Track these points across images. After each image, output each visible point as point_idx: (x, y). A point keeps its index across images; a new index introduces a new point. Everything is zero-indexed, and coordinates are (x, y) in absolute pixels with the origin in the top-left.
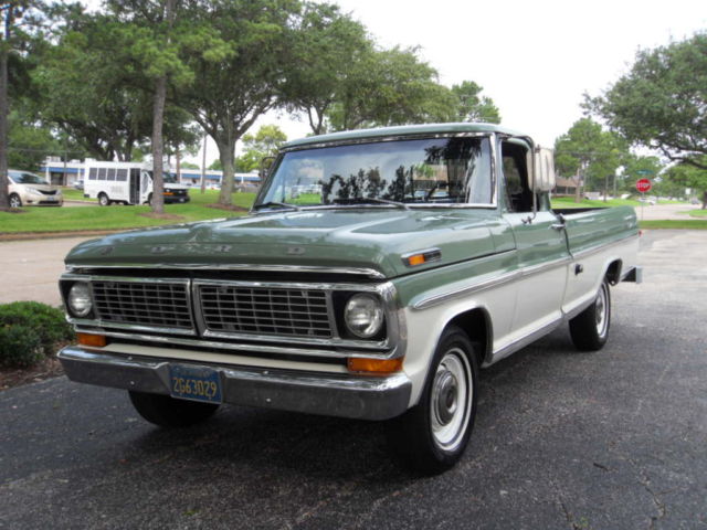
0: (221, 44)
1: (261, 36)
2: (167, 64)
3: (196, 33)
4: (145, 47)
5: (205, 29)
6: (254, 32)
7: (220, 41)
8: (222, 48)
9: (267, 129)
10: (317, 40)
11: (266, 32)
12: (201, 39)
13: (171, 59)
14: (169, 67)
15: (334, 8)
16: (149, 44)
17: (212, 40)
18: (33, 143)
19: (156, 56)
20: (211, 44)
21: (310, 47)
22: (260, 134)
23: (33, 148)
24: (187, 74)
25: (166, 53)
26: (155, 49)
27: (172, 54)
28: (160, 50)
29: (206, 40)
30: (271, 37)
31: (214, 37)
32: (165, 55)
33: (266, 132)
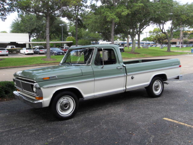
0: (126, 11)
1: (138, 7)
2: (111, 17)
3: (120, 8)
4: (107, 13)
5: (123, 7)
6: (136, 6)
8: (127, 11)
11: (139, 6)
12: (121, 10)
13: (113, 16)
16: (108, 12)
17: (124, 9)
18: (95, 37)
19: (109, 16)
20: (124, 11)
21: (154, 8)
22: (154, 30)
23: (96, 38)
24: (117, 19)
25: (112, 14)
26: (109, 14)
27: (113, 15)
28: (111, 14)
29: (123, 10)
30: (141, 7)
31: (125, 9)
32: (112, 15)
33: (156, 30)
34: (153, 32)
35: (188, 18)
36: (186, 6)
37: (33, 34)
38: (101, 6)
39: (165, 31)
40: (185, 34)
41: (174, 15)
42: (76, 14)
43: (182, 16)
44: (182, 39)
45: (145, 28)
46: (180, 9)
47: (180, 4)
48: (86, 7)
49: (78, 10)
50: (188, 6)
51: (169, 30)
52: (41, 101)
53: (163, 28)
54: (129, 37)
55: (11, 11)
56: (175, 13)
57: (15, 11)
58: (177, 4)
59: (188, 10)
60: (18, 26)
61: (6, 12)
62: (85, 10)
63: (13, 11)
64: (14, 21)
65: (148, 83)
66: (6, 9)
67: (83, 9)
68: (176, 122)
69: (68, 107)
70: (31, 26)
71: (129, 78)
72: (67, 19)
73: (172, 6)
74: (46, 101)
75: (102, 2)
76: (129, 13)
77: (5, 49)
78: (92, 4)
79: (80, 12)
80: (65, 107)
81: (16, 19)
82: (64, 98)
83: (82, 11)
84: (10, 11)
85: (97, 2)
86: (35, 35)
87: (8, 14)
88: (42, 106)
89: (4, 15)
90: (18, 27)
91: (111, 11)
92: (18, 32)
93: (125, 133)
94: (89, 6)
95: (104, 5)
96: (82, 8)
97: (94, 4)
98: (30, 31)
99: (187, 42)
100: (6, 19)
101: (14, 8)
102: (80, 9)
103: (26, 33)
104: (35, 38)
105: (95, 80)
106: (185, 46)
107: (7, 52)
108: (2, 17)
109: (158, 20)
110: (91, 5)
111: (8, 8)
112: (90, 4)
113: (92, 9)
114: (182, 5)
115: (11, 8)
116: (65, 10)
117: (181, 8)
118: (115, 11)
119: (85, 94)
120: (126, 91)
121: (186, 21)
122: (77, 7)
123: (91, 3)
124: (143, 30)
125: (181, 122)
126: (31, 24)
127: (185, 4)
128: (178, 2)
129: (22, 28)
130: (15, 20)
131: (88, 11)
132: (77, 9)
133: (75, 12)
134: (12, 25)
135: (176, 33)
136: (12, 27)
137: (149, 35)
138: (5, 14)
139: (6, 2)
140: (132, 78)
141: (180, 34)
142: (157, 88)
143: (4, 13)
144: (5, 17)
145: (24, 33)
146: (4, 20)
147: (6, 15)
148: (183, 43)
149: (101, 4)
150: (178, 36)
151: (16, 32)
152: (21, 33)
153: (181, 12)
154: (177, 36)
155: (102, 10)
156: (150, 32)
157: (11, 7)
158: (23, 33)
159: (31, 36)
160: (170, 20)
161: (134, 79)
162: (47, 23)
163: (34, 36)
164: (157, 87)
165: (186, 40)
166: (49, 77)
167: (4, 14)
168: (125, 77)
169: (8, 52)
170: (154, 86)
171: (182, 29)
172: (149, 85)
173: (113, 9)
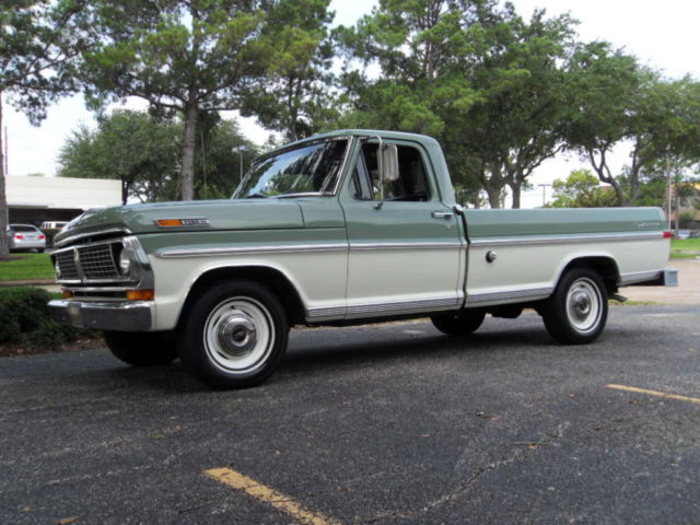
0: (469, 93)
1: (510, 83)
2: (418, 117)
3: (448, 85)
4: (401, 103)
5: (457, 80)
6: (505, 79)
7: (469, 90)
8: (472, 96)
9: (578, 173)
10: (576, 80)
11: (516, 77)
12: (452, 90)
13: (424, 112)
14: (421, 119)
15: (603, 45)
16: (405, 100)
17: (462, 89)
19: (410, 110)
20: (460, 93)
21: (568, 87)
22: (570, 179)
24: (436, 124)
25: (419, 106)
26: (410, 104)
27: (424, 107)
28: (415, 103)
29: (457, 91)
30: (521, 83)
31: (464, 87)
32: (418, 109)
33: (577, 177)
34: (568, 186)
35: (691, 127)
36: (683, 87)
37: (137, 184)
38: (380, 82)
39: (609, 172)
40: (684, 191)
41: (643, 117)
42: (290, 104)
43: (671, 120)
44: (673, 208)
45: (538, 164)
46: (664, 95)
47: (661, 80)
48: (328, 80)
49: (299, 92)
50: (691, 86)
51: (626, 176)
52: (146, 304)
53: (603, 163)
54: (480, 200)
55: (63, 89)
56: (644, 109)
57: (77, 91)
58: (650, 77)
59: (689, 98)
60: (87, 153)
61: (46, 92)
62: (323, 92)
63: (69, 90)
64: (73, 137)
65: (550, 284)
66: (48, 83)
67: (315, 88)
68: (655, 393)
69: (246, 341)
70: (131, 153)
71: (477, 256)
72: (257, 122)
73: (634, 82)
74: (166, 305)
75: (384, 67)
76: (480, 103)
77: (33, 230)
78: (349, 71)
79: (307, 98)
80: (235, 340)
81: (79, 131)
82: (232, 304)
83: (314, 93)
84: (60, 90)
85: (366, 65)
86: (143, 190)
87: (51, 99)
88: (150, 325)
89: (39, 104)
90: (87, 156)
91: (416, 96)
92: (85, 176)
93: (459, 416)
94: (336, 80)
95: (390, 77)
96: (312, 85)
97: (357, 71)
98: (128, 173)
99: (691, 220)
100: (45, 117)
101: (74, 79)
102: (307, 86)
103: (113, 179)
104: (144, 198)
105: (349, 250)
106: (684, 235)
107: (41, 237)
108: (32, 110)
109: (587, 136)
110: (345, 76)
111: (53, 79)
112: (343, 73)
113: (350, 89)
114: (671, 82)
115: (62, 81)
116: (251, 91)
117: (666, 91)
118: (430, 94)
119: (314, 297)
120: (467, 306)
121: (684, 137)
122: (296, 81)
123: (344, 69)
124: (530, 171)
125: (676, 394)
126: (133, 147)
127: (681, 78)
128: (654, 70)
129: (100, 161)
130: (76, 135)
131: (335, 93)
132: (294, 89)
133: (287, 98)
134: (66, 151)
135: (649, 189)
136: (65, 157)
137: (554, 197)
138: (44, 100)
139: (46, 58)
140: (489, 259)
141: (663, 191)
142: (583, 309)
143: (40, 95)
144: (41, 112)
145: (107, 178)
146: (37, 121)
147: (45, 104)
148: (677, 226)
149: (383, 76)
150: (659, 197)
151: (76, 175)
152: (95, 177)
153: (667, 105)
154: (653, 197)
155: (386, 92)
156: (557, 185)
157: (65, 76)
158: (102, 178)
159: (129, 191)
160: (628, 134)
161: (495, 262)
162: (189, 129)
163: (141, 192)
164: (584, 303)
165: (687, 215)
166: (180, 220)
167: (40, 101)
168: (463, 253)
169: (43, 241)
170: (572, 301)
171: (673, 174)
172: (551, 292)
173: (423, 88)
